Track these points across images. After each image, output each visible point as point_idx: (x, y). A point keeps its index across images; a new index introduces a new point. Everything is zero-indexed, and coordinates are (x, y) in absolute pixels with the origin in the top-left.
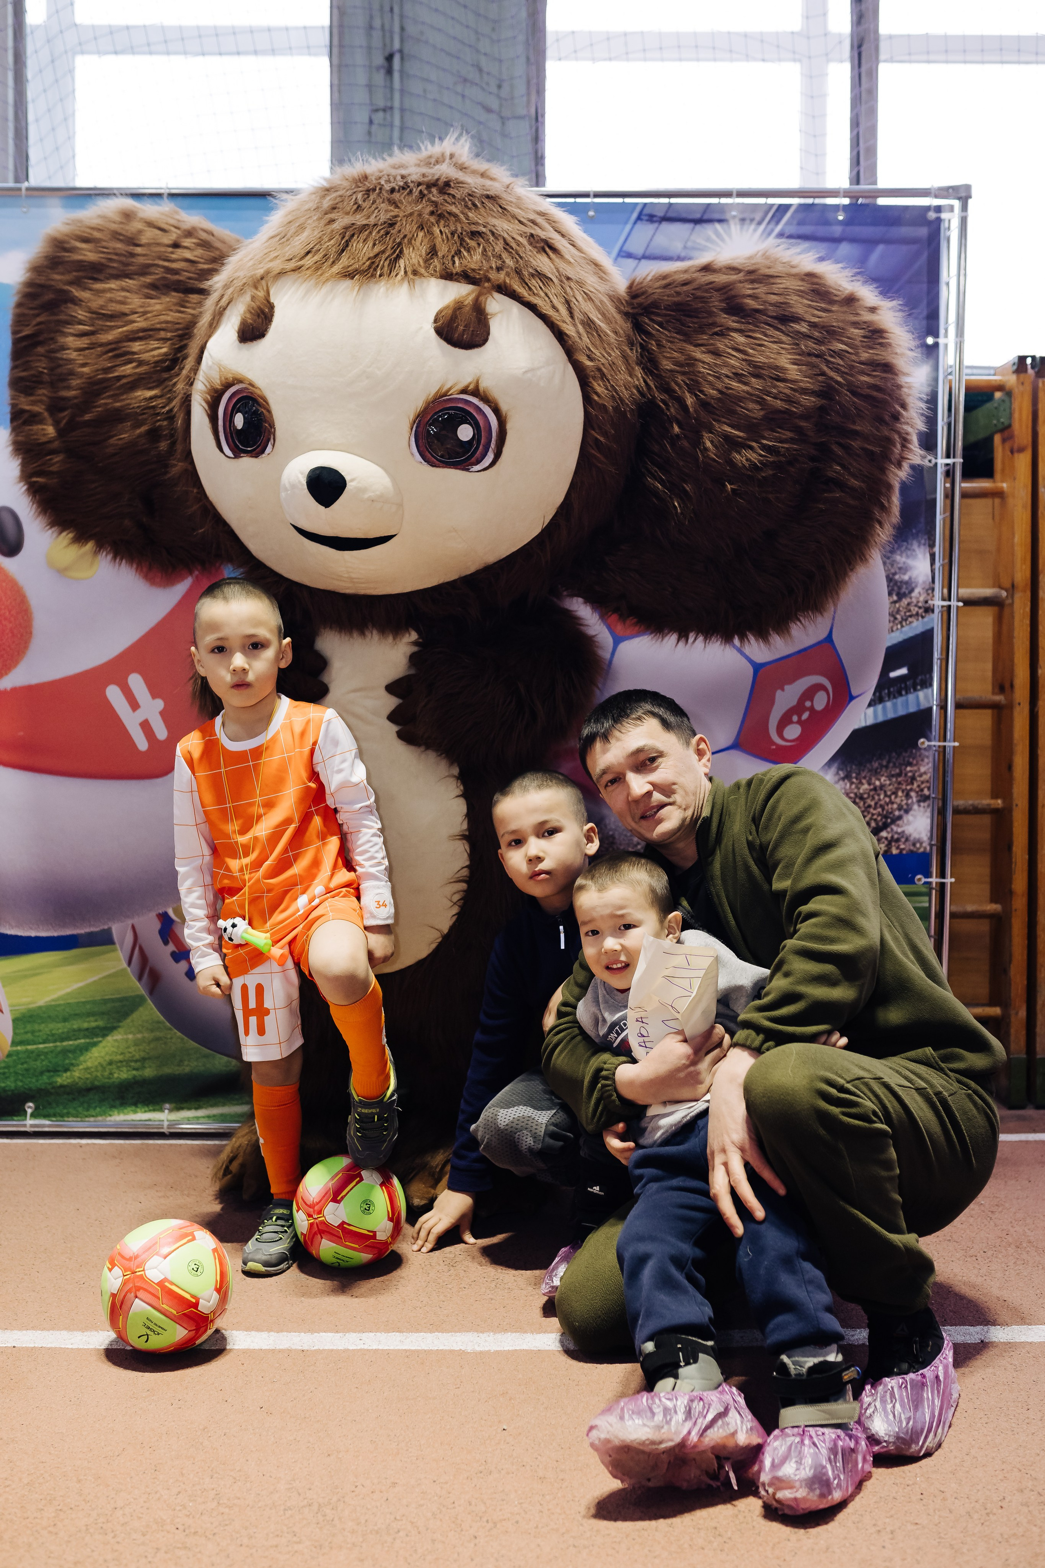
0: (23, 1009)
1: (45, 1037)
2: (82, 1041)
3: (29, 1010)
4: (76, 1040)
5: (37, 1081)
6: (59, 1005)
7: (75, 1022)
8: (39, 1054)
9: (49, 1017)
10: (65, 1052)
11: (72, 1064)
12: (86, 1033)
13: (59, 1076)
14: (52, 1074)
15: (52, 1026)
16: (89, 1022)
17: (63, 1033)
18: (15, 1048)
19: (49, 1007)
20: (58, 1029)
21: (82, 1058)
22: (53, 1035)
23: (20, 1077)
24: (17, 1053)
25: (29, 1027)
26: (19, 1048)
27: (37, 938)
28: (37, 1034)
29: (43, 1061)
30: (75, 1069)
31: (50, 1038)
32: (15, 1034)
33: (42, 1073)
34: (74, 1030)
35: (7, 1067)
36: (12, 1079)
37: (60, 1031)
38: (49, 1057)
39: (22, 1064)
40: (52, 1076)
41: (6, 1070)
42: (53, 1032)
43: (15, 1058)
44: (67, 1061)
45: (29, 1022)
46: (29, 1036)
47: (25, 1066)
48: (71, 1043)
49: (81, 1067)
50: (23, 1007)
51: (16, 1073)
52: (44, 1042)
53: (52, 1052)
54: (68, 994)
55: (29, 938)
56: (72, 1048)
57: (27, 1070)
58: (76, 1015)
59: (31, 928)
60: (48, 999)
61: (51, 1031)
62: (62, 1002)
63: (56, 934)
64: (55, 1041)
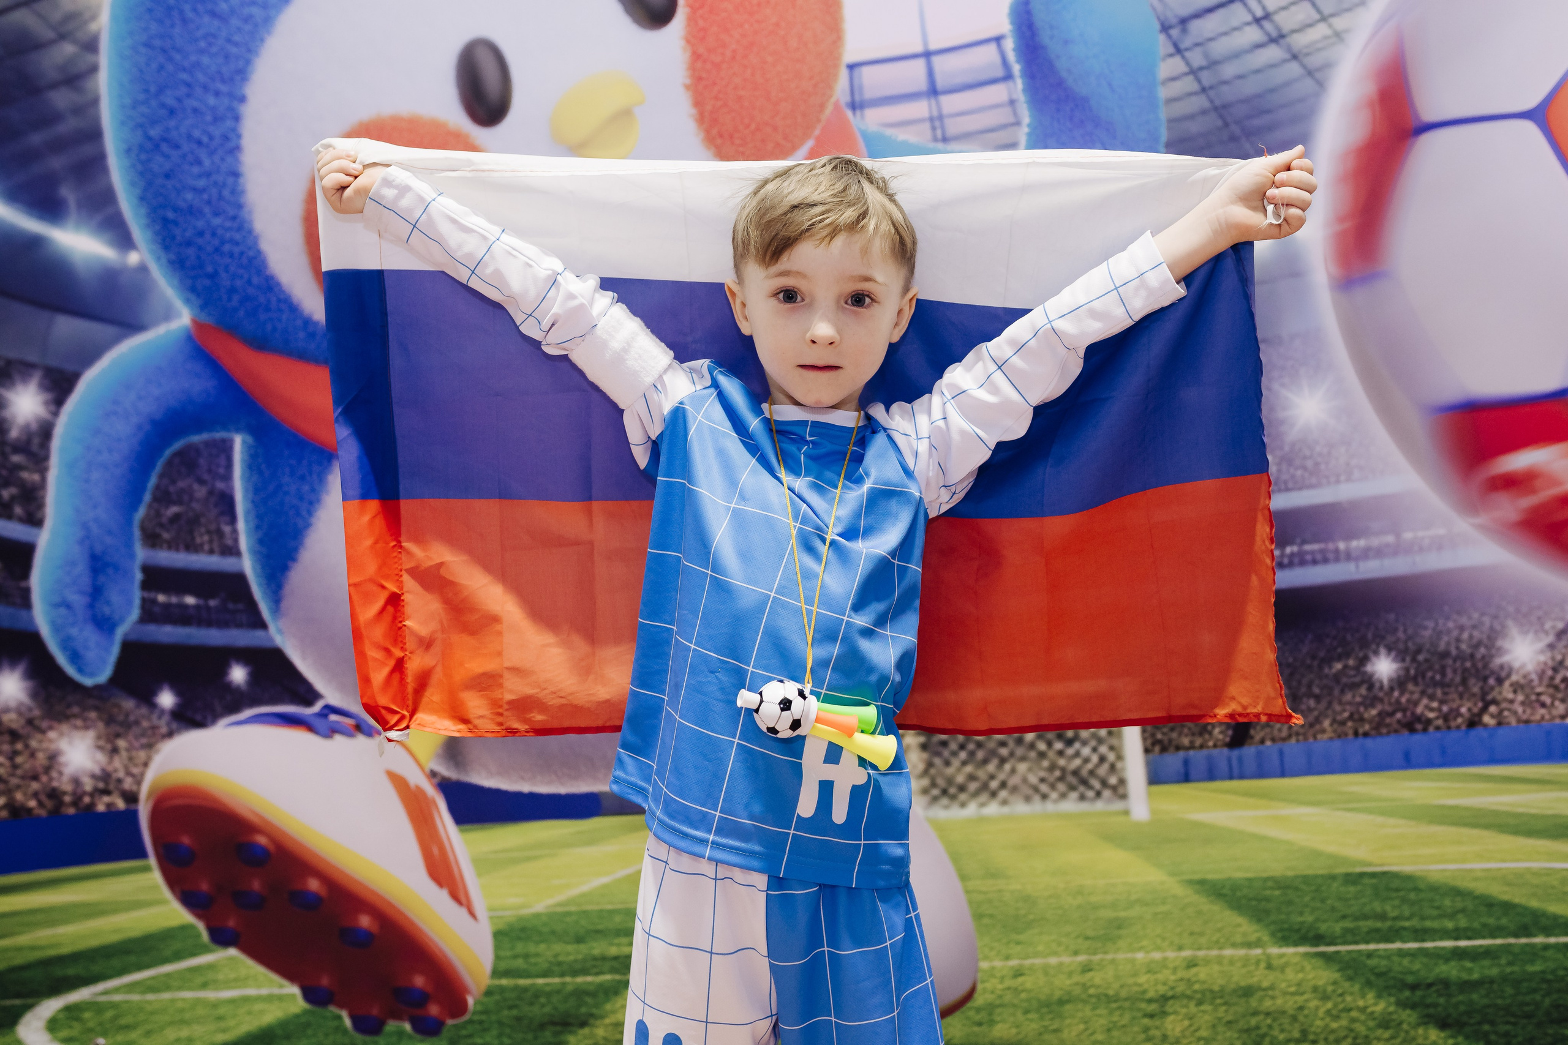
0: (510, 915)
1: (545, 966)
2: (608, 977)
3: (520, 919)
4: (597, 974)
5: (536, 1038)
6: (569, 914)
7: (595, 944)
8: (537, 994)
9: (553, 932)
10: (580, 993)
11: (592, 1015)
12: (615, 964)
13: (571, 1032)
14: (558, 1028)
15: (558, 948)
16: (618, 945)
17: (576, 961)
18: (497, 982)
19: (552, 916)
20: (569, 954)
21: (608, 1007)
22: (560, 964)
23: (508, 1031)
24: (502, 990)
25: (520, 947)
26: (504, 982)
27: (532, 796)
28: (533, 960)
29: (543, 1006)
30: (598, 1022)
31: (555, 968)
32: (498, 958)
33: (542, 1026)
34: (595, 959)
35: (485, 1012)
36: (494, 1032)
37: (571, 958)
38: (555, 999)
39: (511, 1008)
40: (561, 1033)
41: (483, 1017)
42: (561, 958)
43: (497, 997)
44: (583, 1010)
45: (519, 939)
46: (520, 963)
47: (515, 1012)
48: (589, 979)
49: (607, 1021)
50: (508, 913)
51: (500, 1023)
52: (545, 975)
53: (558, 992)
54: (583, 895)
55: (518, 795)
56: (591, 988)
57: (518, 1019)
58: (598, 932)
59: (523, 778)
60: (551, 901)
61: (556, 956)
62: (573, 909)
63: (562, 790)
64: (562, 975)
